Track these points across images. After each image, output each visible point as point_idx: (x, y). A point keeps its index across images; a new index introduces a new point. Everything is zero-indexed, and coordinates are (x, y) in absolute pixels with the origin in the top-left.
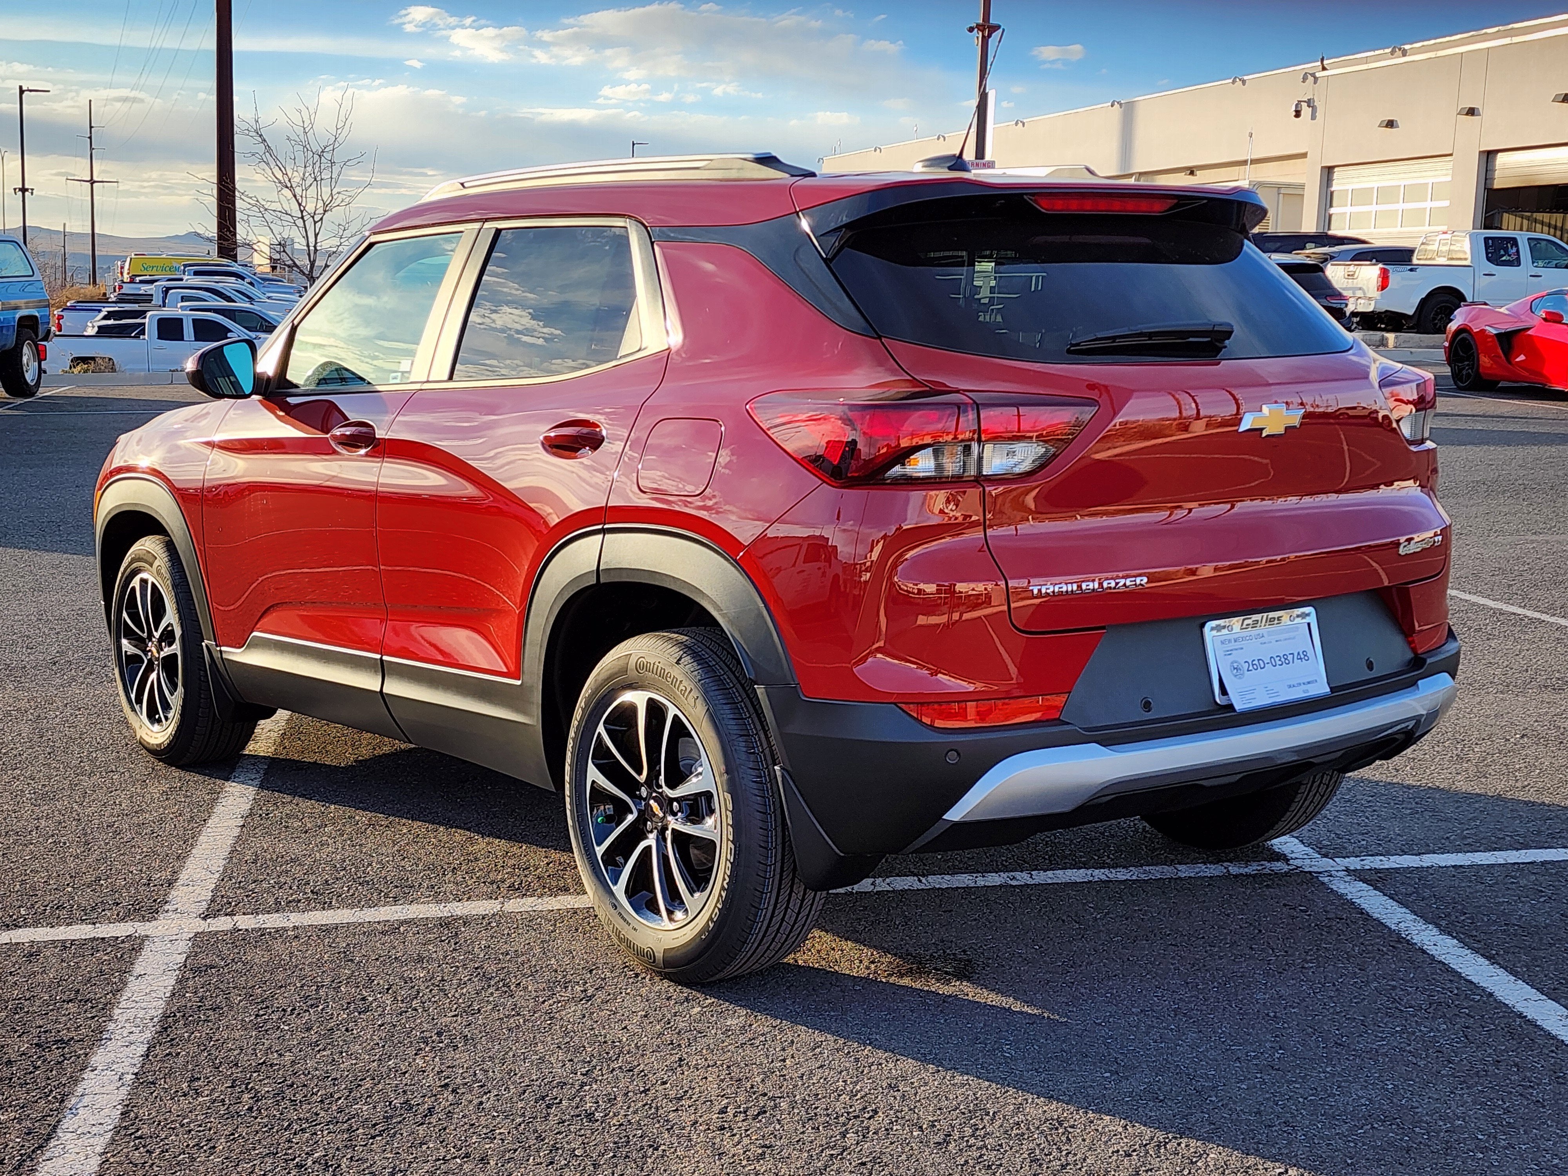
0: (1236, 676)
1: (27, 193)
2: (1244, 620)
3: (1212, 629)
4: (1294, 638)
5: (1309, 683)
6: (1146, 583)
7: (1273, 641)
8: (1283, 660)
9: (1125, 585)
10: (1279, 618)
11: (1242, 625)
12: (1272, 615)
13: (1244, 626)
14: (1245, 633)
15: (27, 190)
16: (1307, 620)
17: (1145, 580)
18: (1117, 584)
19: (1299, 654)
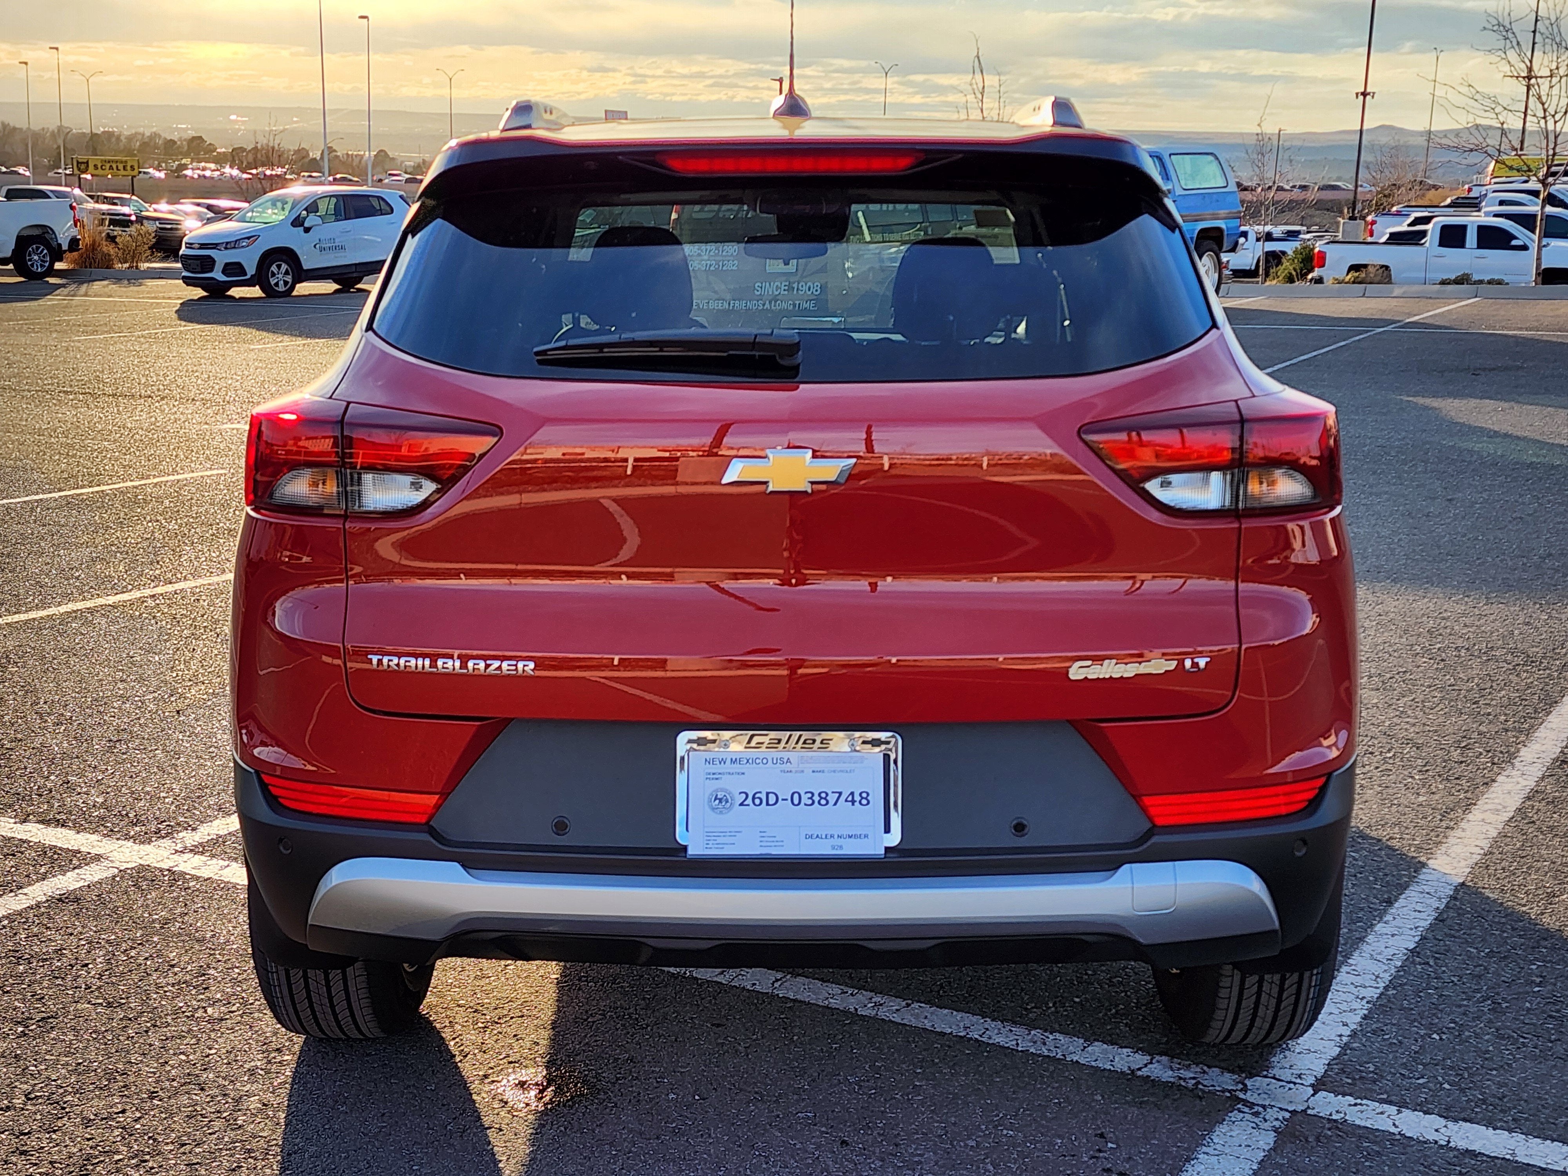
1: (1368, 97)
2: (752, 736)
3: (690, 741)
4: (851, 772)
6: (533, 670)
7: (805, 772)
9: (499, 668)
10: (823, 742)
11: (749, 742)
12: (809, 735)
13: (753, 744)
14: (751, 753)
15: (1369, 94)
16: (886, 749)
17: (532, 665)
18: (487, 666)
19: (852, 794)
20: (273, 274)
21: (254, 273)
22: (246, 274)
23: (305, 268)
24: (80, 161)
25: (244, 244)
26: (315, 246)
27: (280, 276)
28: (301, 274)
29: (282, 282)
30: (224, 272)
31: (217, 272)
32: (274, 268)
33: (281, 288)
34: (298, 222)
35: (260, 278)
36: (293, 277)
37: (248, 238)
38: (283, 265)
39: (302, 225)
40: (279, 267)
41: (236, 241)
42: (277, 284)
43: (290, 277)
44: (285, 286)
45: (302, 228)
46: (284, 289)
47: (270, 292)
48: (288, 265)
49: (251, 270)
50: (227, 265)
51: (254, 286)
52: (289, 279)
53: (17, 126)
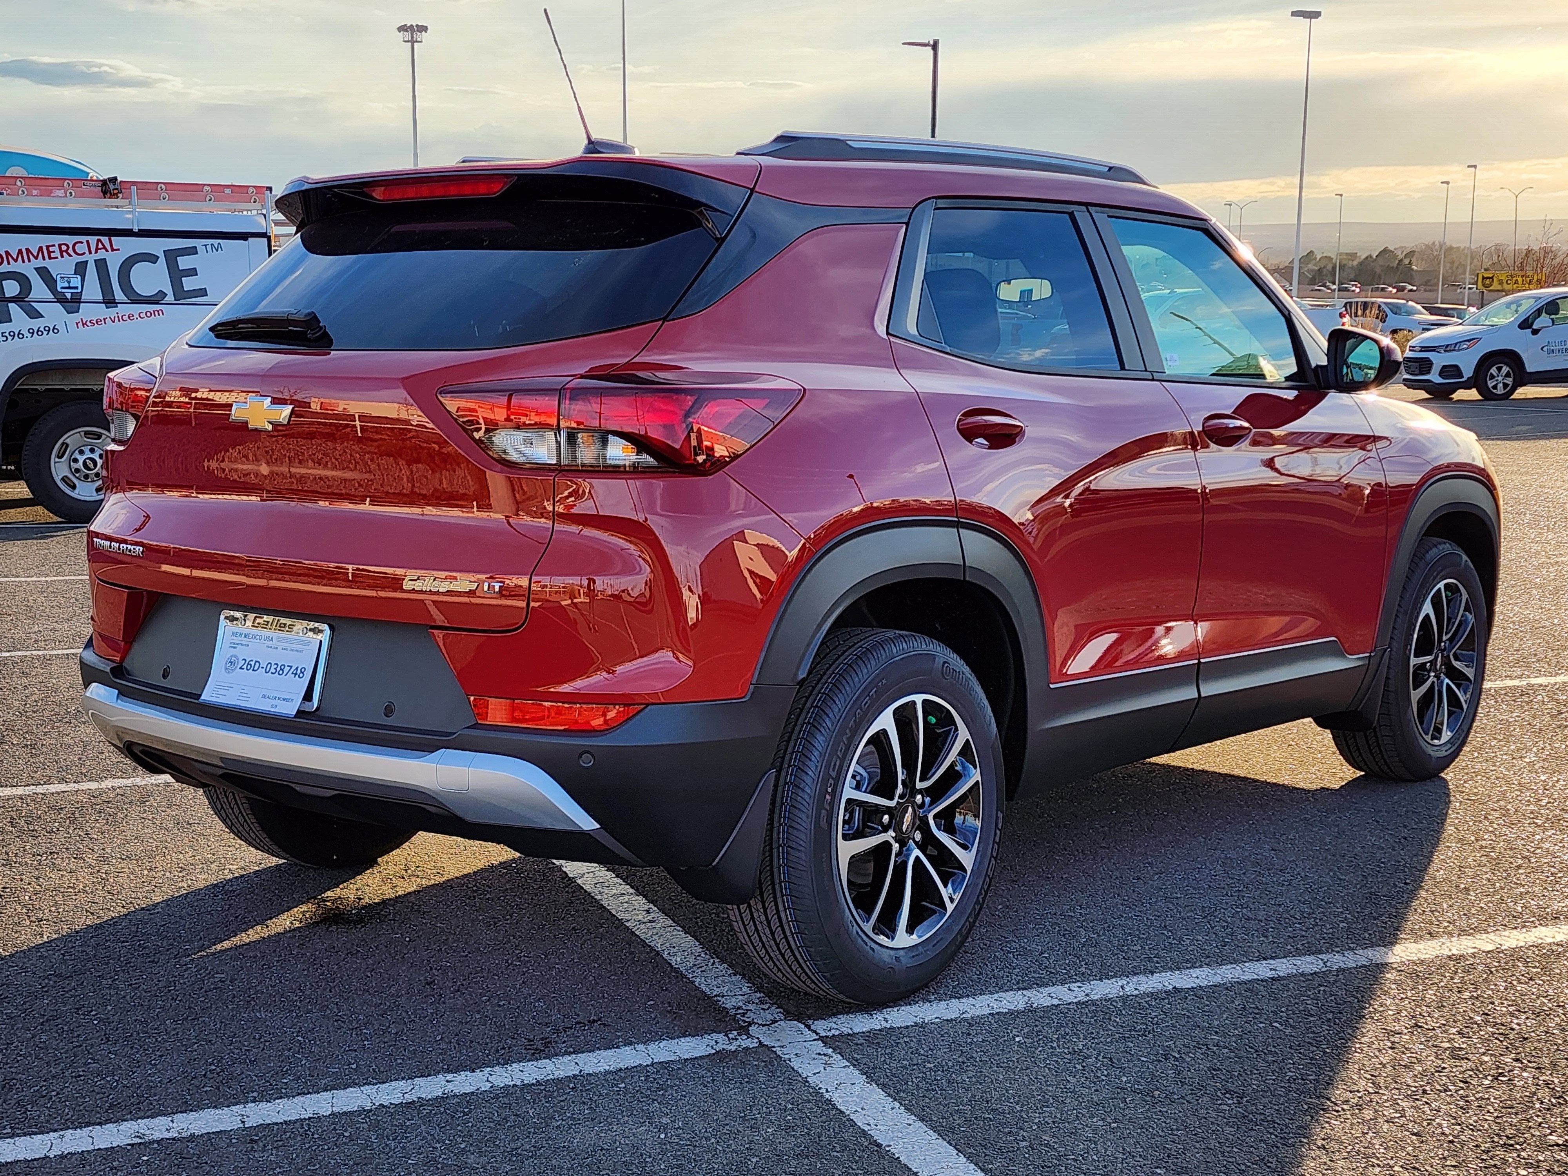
0: (226, 669)
2: (256, 617)
3: (226, 618)
4: (301, 651)
5: (284, 699)
6: (141, 552)
7: (280, 648)
8: (278, 669)
10: (291, 626)
11: (254, 622)
12: (283, 620)
13: (256, 624)
14: (255, 631)
16: (320, 637)
17: (141, 549)
19: (297, 668)
20: (1492, 377)
21: (1471, 375)
22: (1462, 377)
23: (1528, 371)
24: (1485, 276)
25: (1465, 346)
26: (1542, 349)
27: (1500, 378)
28: (1523, 377)
29: (1501, 385)
30: (1441, 374)
31: (1434, 374)
32: (1493, 370)
33: (1500, 390)
34: (1525, 324)
35: (1478, 381)
36: (1514, 380)
37: (1469, 341)
38: (1505, 367)
39: (1530, 327)
40: (1499, 369)
41: (1456, 344)
42: (1495, 387)
43: (1511, 379)
44: (1505, 389)
45: (1530, 330)
46: (1503, 392)
47: (1487, 395)
48: (1510, 368)
49: (1468, 372)
50: (1444, 367)
51: (1470, 388)
52: (1509, 381)
53: (1455, 246)
